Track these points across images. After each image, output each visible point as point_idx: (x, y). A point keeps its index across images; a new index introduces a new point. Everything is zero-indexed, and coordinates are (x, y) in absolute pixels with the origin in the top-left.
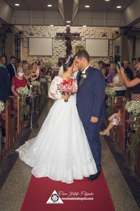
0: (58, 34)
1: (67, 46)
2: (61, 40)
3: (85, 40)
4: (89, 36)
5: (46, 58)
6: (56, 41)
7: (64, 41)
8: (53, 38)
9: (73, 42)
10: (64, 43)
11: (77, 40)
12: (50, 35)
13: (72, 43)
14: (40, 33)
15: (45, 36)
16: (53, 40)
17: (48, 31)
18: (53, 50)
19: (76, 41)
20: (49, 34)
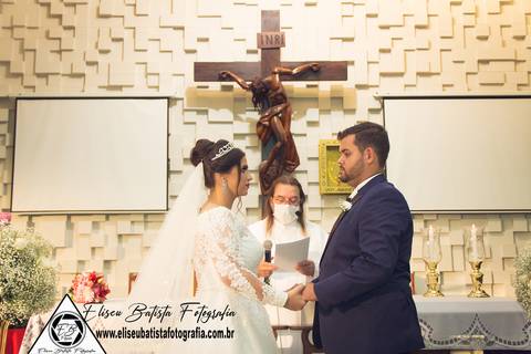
0: (204, 72)
1: (265, 144)
2: (226, 114)
3: (377, 105)
4: (401, 81)
5: (124, 226)
6: (192, 116)
7: (243, 116)
8: (171, 101)
9: (304, 120)
10: (245, 128)
11: (328, 111)
12: (153, 80)
13: (296, 126)
14: (88, 71)
15: (120, 88)
16: (177, 109)
17: (141, 57)
18: (172, 176)
19: (324, 119)
20: (147, 74)
